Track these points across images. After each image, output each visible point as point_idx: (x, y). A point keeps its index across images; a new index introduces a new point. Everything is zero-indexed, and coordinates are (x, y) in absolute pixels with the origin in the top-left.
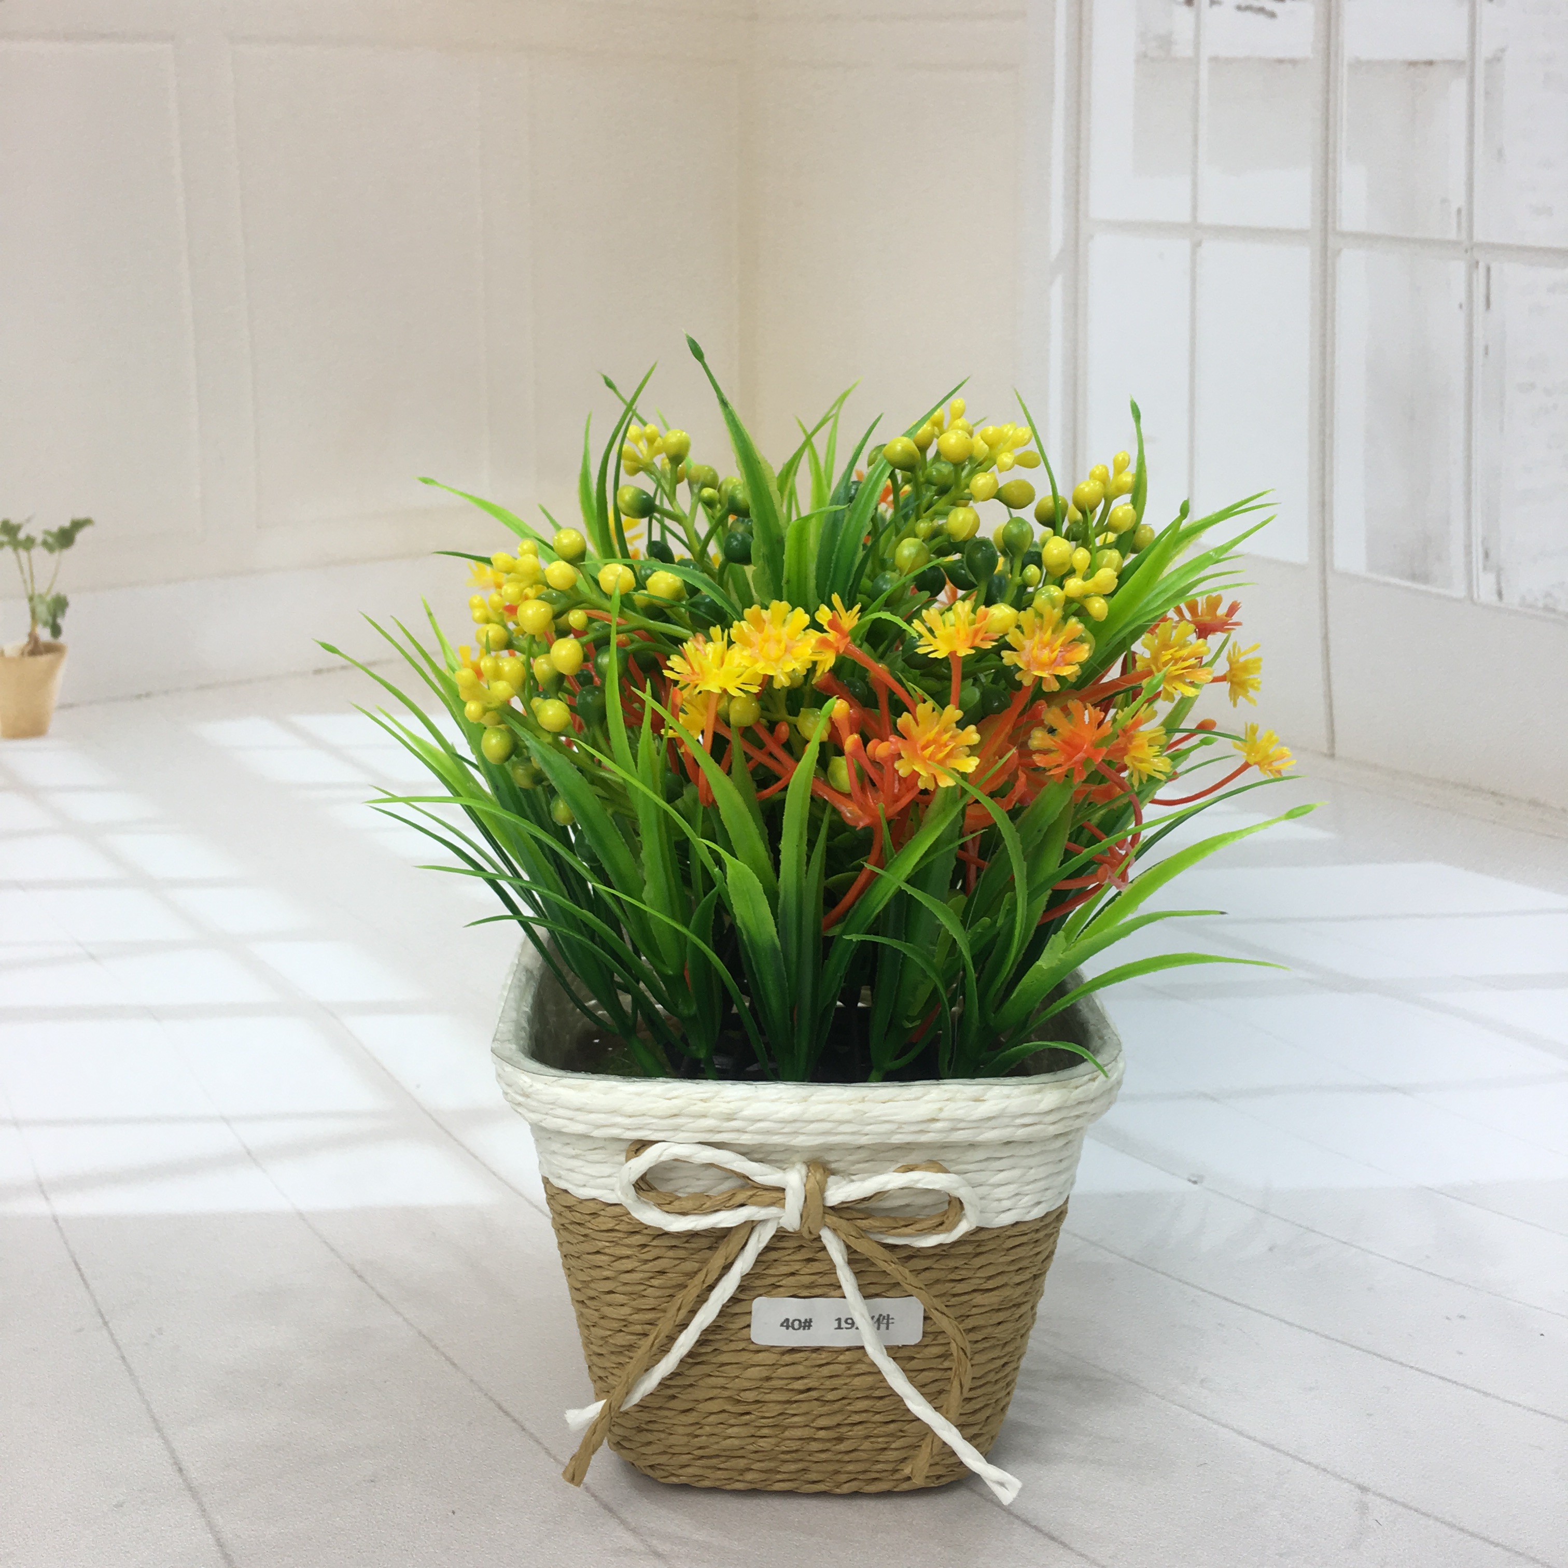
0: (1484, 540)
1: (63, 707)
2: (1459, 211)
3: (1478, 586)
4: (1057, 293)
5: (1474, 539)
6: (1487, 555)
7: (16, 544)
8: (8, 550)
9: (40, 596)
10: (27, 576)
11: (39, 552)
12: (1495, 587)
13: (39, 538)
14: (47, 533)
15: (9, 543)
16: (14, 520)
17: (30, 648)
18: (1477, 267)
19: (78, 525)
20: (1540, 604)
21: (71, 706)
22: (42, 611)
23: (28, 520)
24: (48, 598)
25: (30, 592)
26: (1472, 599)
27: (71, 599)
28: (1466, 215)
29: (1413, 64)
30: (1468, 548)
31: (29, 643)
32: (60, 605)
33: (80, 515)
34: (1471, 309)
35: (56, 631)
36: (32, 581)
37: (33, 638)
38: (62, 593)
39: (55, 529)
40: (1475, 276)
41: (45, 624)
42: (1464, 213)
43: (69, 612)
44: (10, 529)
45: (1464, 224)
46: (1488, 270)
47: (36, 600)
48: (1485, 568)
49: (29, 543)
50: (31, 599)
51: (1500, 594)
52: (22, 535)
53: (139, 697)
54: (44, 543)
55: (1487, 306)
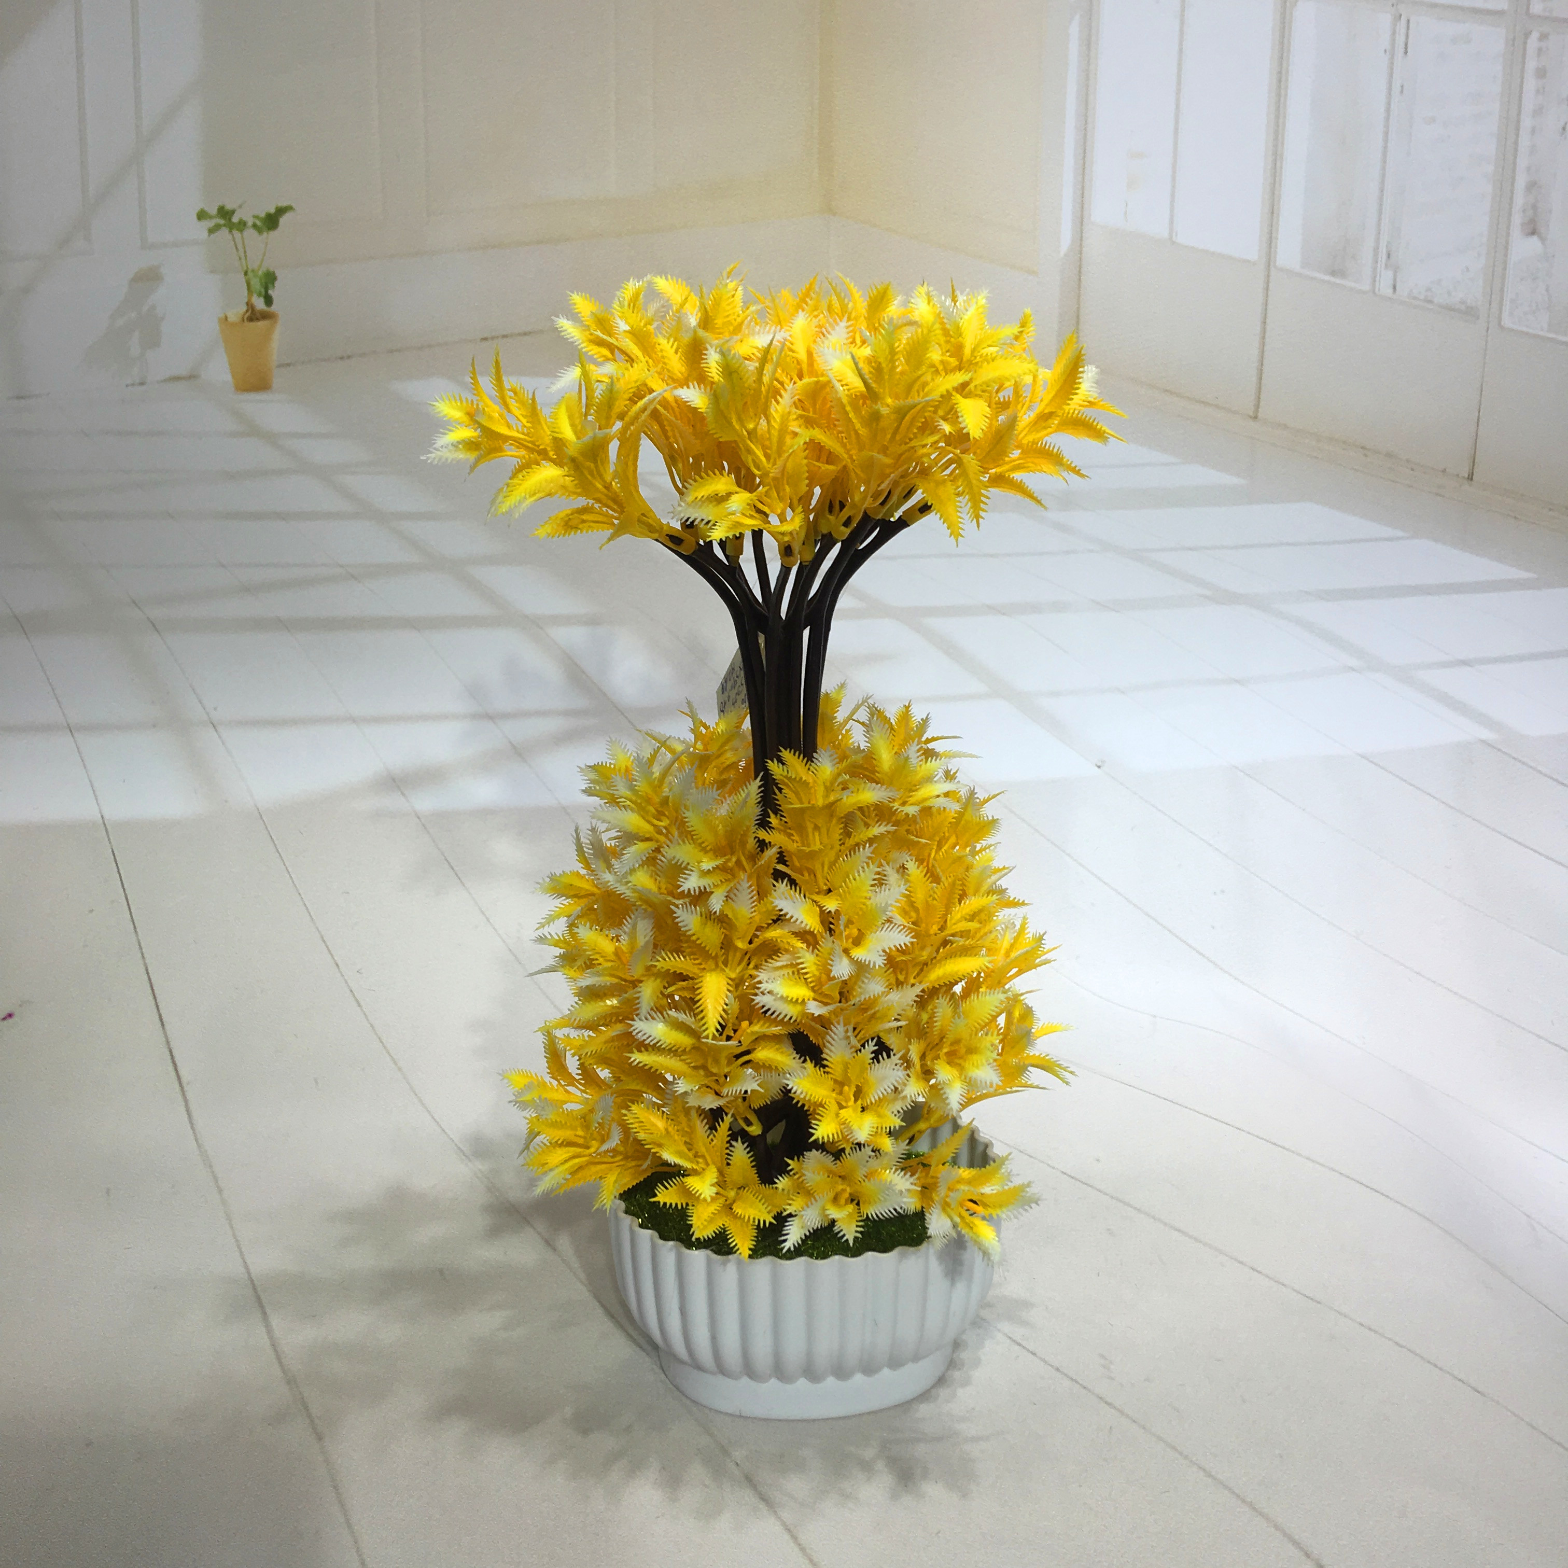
0: (1389, 244)
1: (279, 366)
3: (1379, 282)
4: (1074, 29)
5: (1381, 243)
6: (1389, 255)
7: (231, 226)
8: (224, 232)
9: (253, 271)
10: (242, 255)
11: (250, 233)
12: (1392, 282)
13: (250, 223)
14: (254, 217)
15: (225, 225)
16: (229, 207)
17: (248, 314)
18: (1400, 19)
19: (281, 211)
20: (1422, 297)
21: (288, 365)
22: (256, 284)
23: (240, 207)
24: (260, 273)
25: (245, 268)
26: (1374, 292)
27: (277, 274)
30: (1376, 250)
31: (247, 311)
32: (270, 279)
33: (283, 203)
34: (1393, 54)
35: (269, 301)
36: (246, 259)
37: (250, 306)
38: (271, 270)
39: (263, 215)
40: (1398, 27)
41: (259, 295)
43: (277, 284)
44: (225, 213)
46: (1408, 22)
47: (250, 274)
48: (1386, 267)
49: (242, 225)
50: (246, 273)
51: (1395, 288)
52: (235, 219)
53: (342, 358)
54: (255, 226)
55: (1406, 53)
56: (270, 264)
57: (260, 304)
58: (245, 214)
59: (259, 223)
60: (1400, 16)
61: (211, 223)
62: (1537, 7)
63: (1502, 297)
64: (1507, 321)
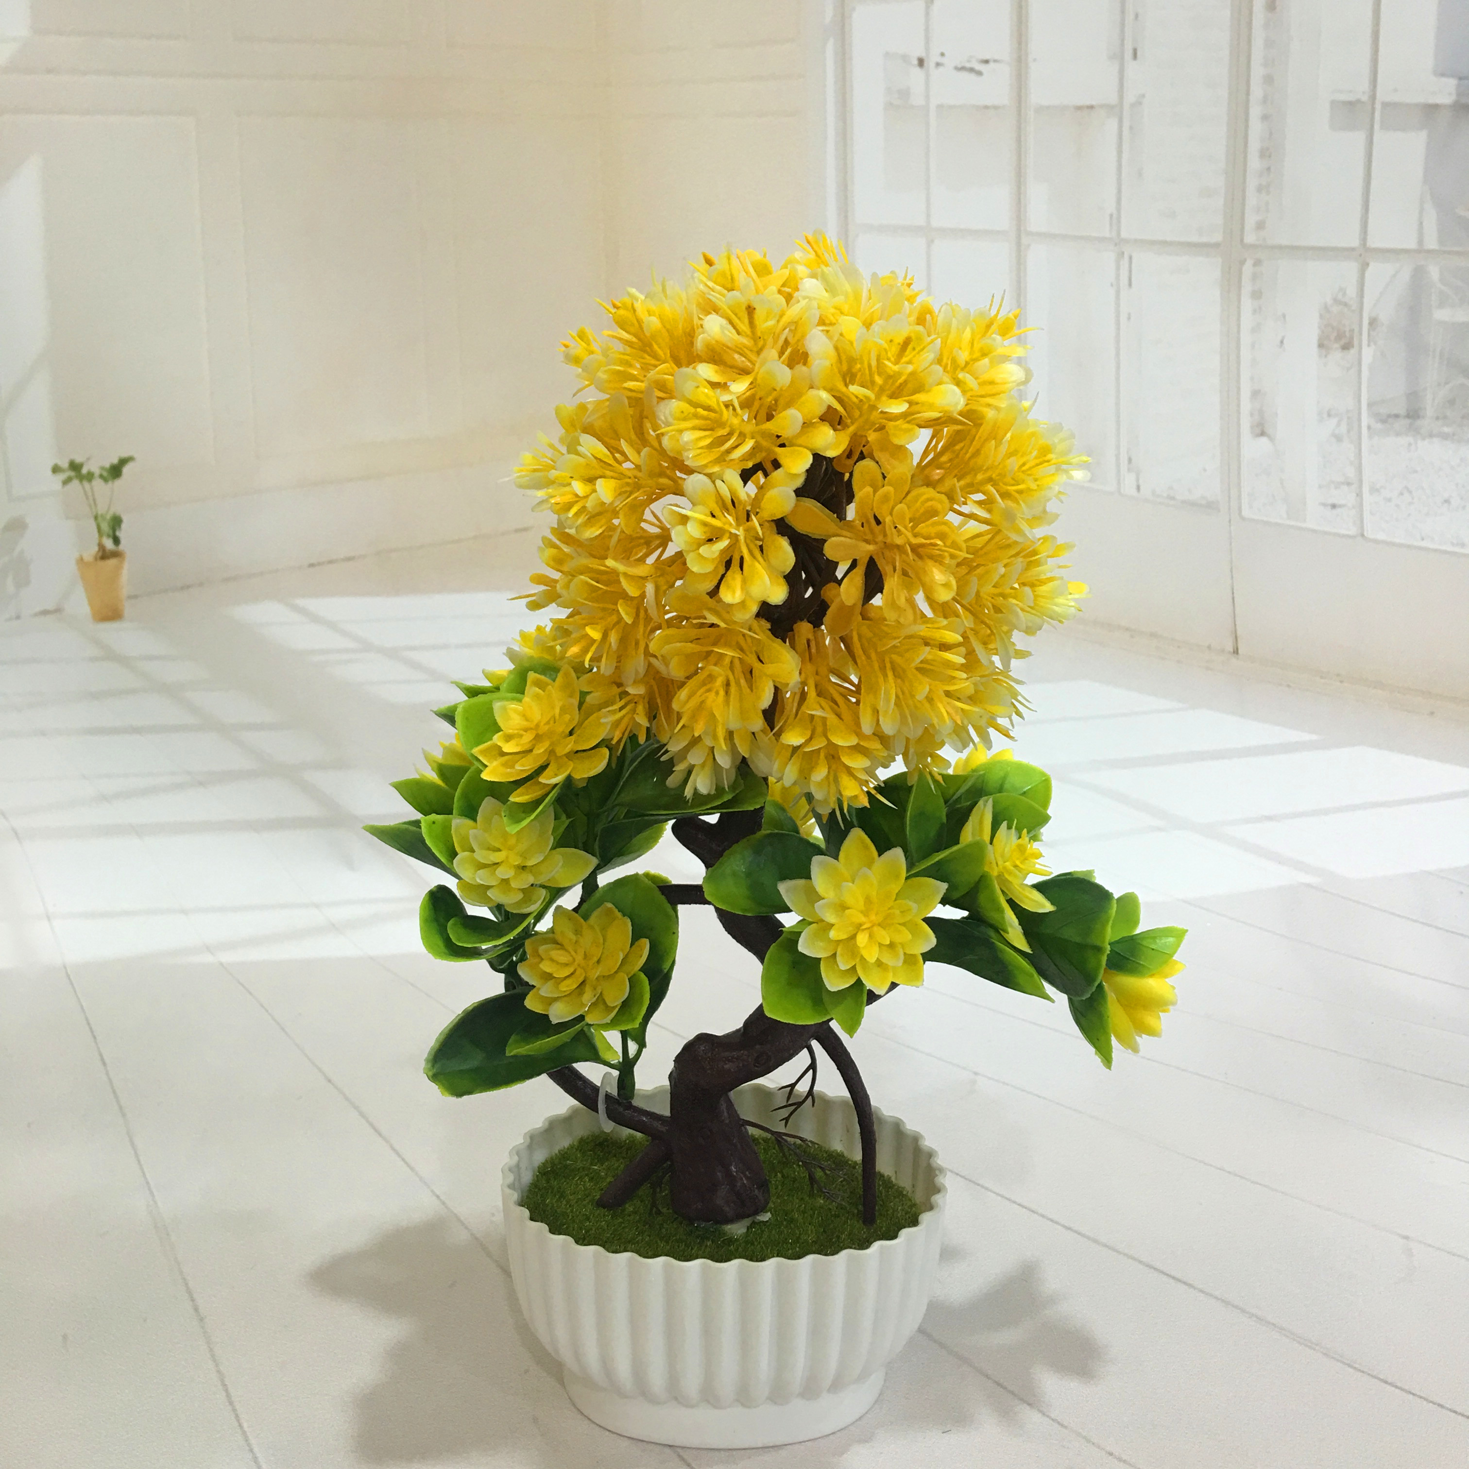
0: (1128, 450)
1: (129, 598)
2: (1111, 216)
3: (1124, 482)
5: (1122, 449)
6: (1130, 460)
7: (81, 478)
8: (76, 482)
9: (102, 516)
10: (92, 502)
11: (97, 483)
12: (1135, 483)
13: (97, 472)
14: (102, 468)
15: (77, 477)
16: (78, 460)
17: (100, 554)
18: (1123, 256)
19: (124, 461)
20: (1165, 495)
21: (137, 596)
22: (105, 527)
24: (108, 517)
25: (95, 513)
26: (1119, 492)
28: (1115, 220)
29: (1080, 108)
30: (1117, 456)
31: (99, 551)
32: (116, 522)
33: (125, 454)
34: (1119, 287)
35: (116, 541)
36: (95, 505)
37: (101, 547)
39: (108, 466)
40: (1121, 264)
41: (109, 536)
42: (1115, 216)
44: (75, 467)
45: (1115, 226)
46: (1131, 258)
47: (100, 519)
48: (1129, 470)
49: (90, 477)
50: (96, 518)
51: (1138, 488)
52: (84, 471)
54: (101, 476)
55: (1130, 285)
56: (117, 509)
57: (109, 544)
58: (93, 466)
59: (105, 474)
60: (1123, 253)
61: (62, 476)
62: (1250, 238)
63: (1240, 492)
64: (1246, 513)
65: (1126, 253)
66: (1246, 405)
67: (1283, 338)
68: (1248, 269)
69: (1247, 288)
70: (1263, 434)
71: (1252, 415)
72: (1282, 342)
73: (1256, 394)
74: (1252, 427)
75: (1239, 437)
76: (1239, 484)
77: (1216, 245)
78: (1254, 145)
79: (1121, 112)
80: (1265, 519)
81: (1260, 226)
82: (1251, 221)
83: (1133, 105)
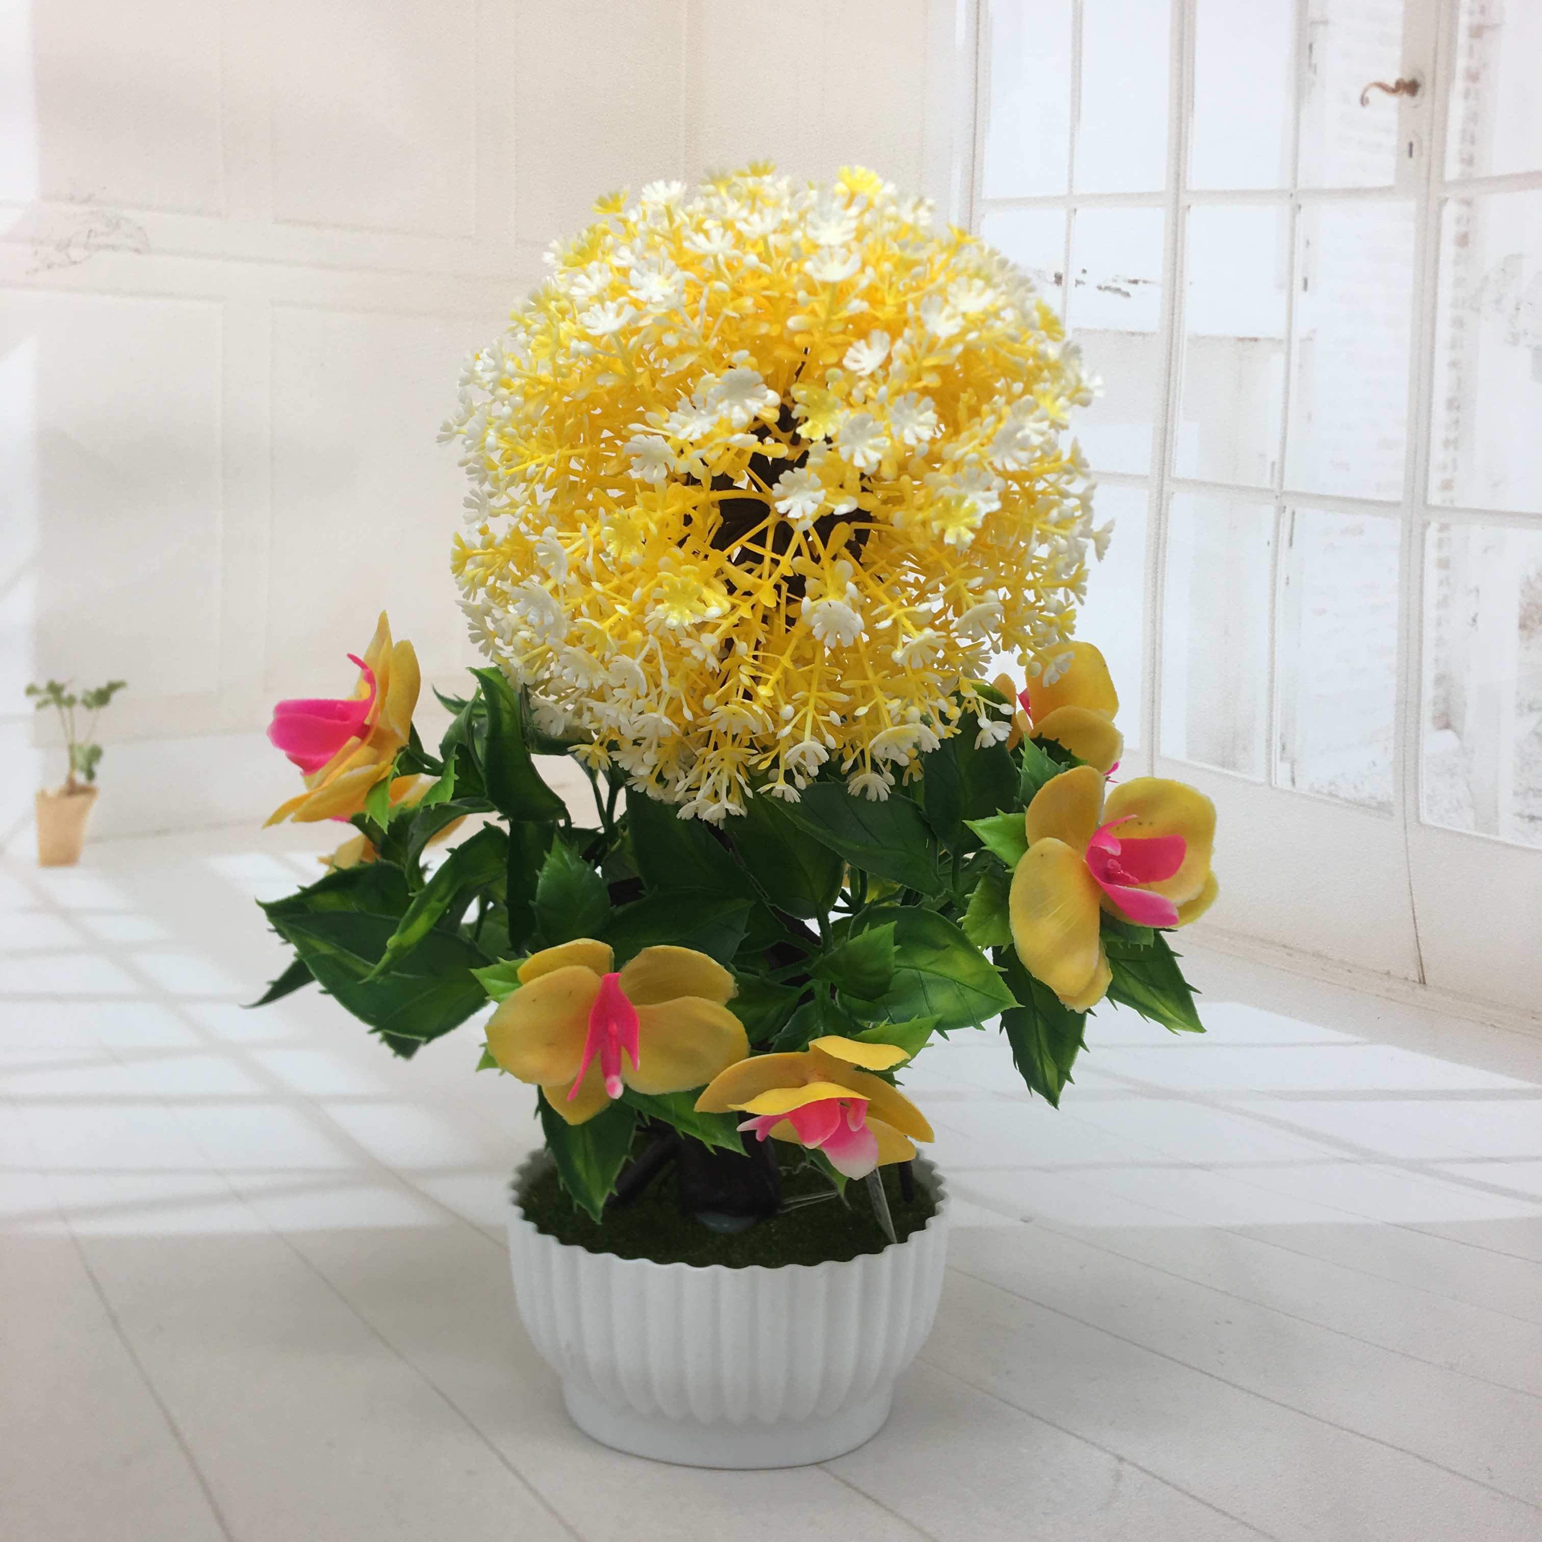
0: (1282, 735)
2: (1273, 464)
3: (1276, 774)
5: (1274, 734)
6: (1284, 748)
7: (60, 702)
8: (52, 708)
9: (79, 746)
10: (69, 728)
11: (79, 710)
12: (1289, 775)
13: (79, 696)
14: (87, 693)
15: (53, 700)
16: (59, 681)
17: (68, 789)
18: (1284, 511)
19: (113, 687)
20: (1326, 791)
21: (102, 839)
22: (81, 759)
23: (71, 682)
24: (87, 747)
25: (70, 743)
26: (1270, 784)
27: (105, 749)
28: (1279, 468)
29: (1241, 340)
30: (1269, 741)
31: (68, 785)
32: (95, 754)
33: (116, 678)
34: (1277, 546)
35: (91, 775)
36: (73, 732)
37: (71, 782)
38: (97, 744)
39: (94, 690)
40: (1282, 520)
41: (82, 769)
42: (1276, 466)
43: (100, 760)
44: (55, 689)
45: (1277, 474)
46: (1293, 513)
47: (75, 749)
48: (1282, 759)
49: (71, 701)
50: (71, 748)
51: (1293, 781)
52: (65, 694)
54: (84, 702)
55: (1291, 545)
56: (97, 739)
57: (81, 778)
58: (75, 689)
59: (89, 699)
60: (1285, 507)
61: (38, 698)
62: (1436, 498)
63: (1417, 793)
64: (1426, 818)
65: (1287, 510)
66: (1429, 693)
67: (1476, 615)
68: (1432, 534)
69: (1432, 554)
70: (1447, 726)
71: (1435, 704)
72: (1474, 620)
73: (1441, 680)
74: (1435, 718)
75: (1418, 729)
76: (1416, 785)
77: (1397, 504)
78: (1441, 393)
79: (1289, 348)
80: (1448, 827)
81: (1447, 486)
82: (1436, 478)
83: (1302, 341)
